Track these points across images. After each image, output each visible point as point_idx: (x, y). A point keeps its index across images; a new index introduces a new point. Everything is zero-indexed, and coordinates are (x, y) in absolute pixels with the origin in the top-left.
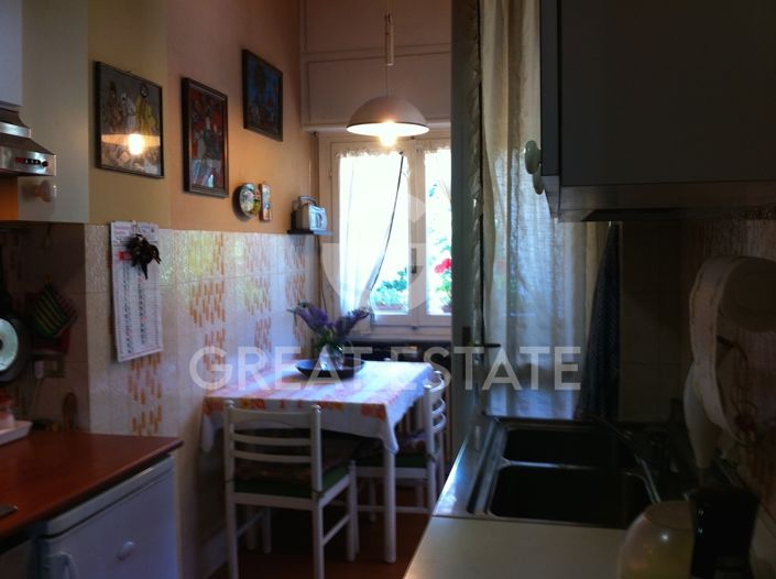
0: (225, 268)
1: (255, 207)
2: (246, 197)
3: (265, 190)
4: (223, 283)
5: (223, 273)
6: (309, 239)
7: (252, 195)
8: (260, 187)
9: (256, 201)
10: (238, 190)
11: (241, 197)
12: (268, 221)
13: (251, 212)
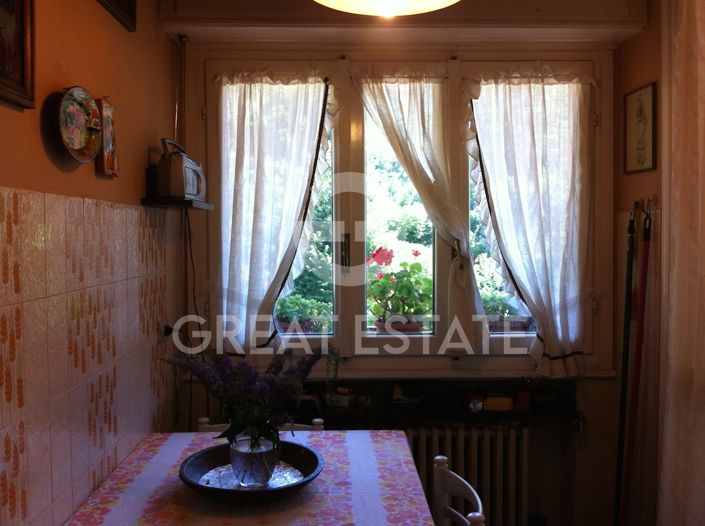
0: (23, 277)
1: (89, 142)
2: (71, 116)
3: (107, 112)
4: (18, 312)
5: (18, 290)
6: (172, 215)
7: (82, 118)
8: (99, 103)
9: (90, 130)
10: (54, 102)
11: (62, 116)
12: (114, 175)
13: (81, 152)
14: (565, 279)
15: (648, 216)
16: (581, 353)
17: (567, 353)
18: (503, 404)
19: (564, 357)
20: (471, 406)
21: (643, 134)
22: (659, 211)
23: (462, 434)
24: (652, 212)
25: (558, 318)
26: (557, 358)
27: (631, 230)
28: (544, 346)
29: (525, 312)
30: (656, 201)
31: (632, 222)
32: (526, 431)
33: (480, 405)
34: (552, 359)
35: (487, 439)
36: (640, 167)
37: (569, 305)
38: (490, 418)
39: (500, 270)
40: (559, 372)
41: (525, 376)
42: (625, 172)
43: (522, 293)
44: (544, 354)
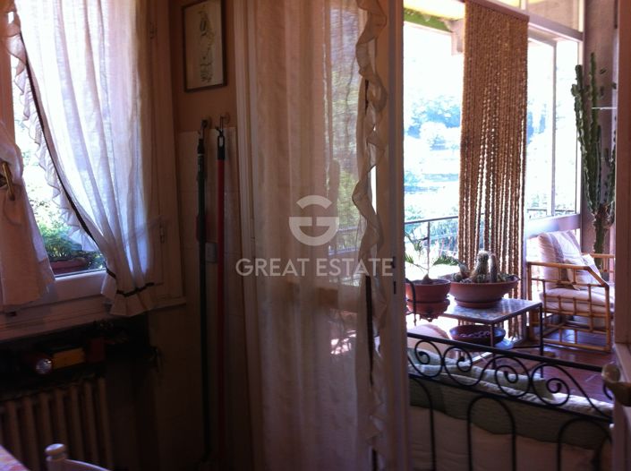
14: (132, 206)
15: (221, 134)
16: (152, 284)
17: (140, 287)
18: (73, 356)
19: (137, 290)
20: (38, 368)
21: (209, 49)
22: (233, 129)
23: (28, 403)
24: (225, 129)
25: (128, 250)
26: (131, 293)
27: (201, 149)
28: (117, 283)
29: (92, 247)
30: (229, 118)
31: (201, 141)
32: (102, 383)
33: (48, 364)
34: (126, 295)
35: (60, 402)
36: (206, 84)
37: (138, 235)
38: (60, 377)
39: (58, 200)
40: (135, 308)
41: (97, 320)
42: (187, 91)
43: (87, 225)
44: (119, 292)
